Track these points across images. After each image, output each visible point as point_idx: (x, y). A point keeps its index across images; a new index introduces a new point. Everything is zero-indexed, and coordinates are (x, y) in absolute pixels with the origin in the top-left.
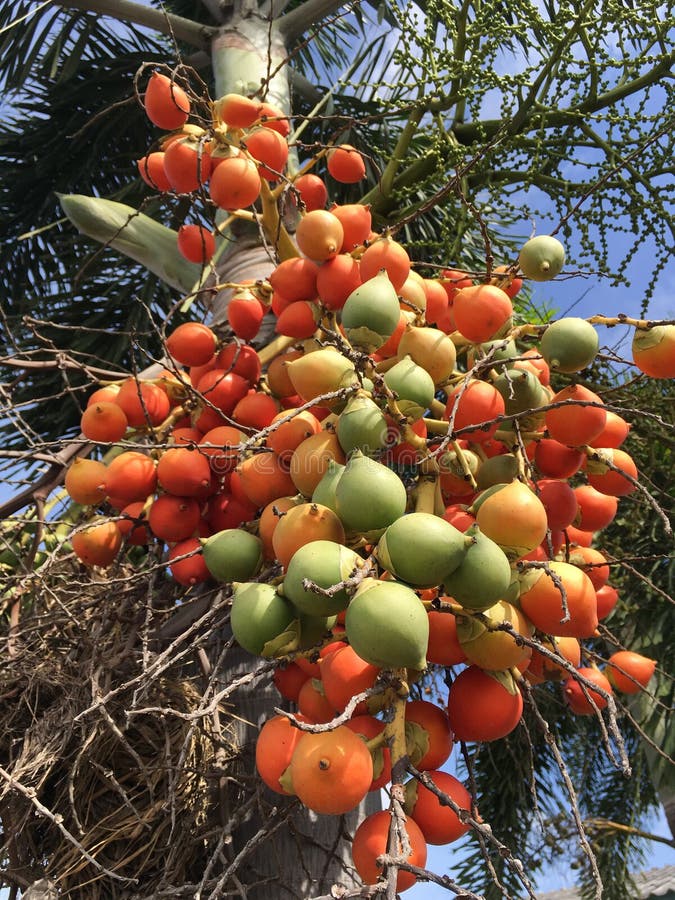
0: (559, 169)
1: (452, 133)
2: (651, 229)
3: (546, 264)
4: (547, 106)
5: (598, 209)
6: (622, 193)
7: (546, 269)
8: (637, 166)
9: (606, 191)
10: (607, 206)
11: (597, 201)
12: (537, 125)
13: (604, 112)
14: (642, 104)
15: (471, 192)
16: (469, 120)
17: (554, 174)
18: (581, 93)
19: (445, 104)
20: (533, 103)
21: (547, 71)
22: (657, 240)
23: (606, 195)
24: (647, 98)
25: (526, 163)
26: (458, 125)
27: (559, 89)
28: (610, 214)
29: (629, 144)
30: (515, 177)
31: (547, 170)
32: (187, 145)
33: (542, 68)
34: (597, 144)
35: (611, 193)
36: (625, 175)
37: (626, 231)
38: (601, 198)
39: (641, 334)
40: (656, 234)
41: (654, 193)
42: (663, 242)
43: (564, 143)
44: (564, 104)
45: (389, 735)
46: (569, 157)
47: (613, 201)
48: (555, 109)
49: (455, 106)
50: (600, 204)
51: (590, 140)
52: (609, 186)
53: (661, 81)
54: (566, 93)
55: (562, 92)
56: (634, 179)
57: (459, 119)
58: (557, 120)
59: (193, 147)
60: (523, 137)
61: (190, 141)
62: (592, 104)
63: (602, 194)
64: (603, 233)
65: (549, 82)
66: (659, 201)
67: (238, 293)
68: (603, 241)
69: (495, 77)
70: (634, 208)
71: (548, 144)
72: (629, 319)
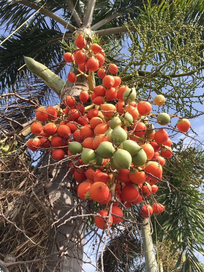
0: (162, 89)
1: (138, 72)
2: (180, 111)
3: (161, 101)
4: (163, 73)
5: (168, 102)
6: (175, 100)
7: (160, 102)
8: (180, 94)
9: (171, 98)
10: (171, 101)
11: (169, 100)
12: (159, 76)
13: (176, 79)
14: (186, 79)
15: (138, 88)
16: (142, 70)
17: (160, 90)
18: (172, 72)
19: (138, 64)
20: (159, 71)
21: (165, 64)
22: (181, 114)
23: (171, 99)
24: (188, 78)
25: (154, 85)
26: (140, 70)
27: (167, 69)
28: (171, 104)
29: (181, 88)
30: (150, 87)
31: (159, 88)
32: (82, 53)
33: (164, 63)
34: (172, 86)
35: (173, 99)
36: (177, 96)
37: (174, 110)
38: (170, 99)
39: (180, 119)
40: (181, 112)
41: (183, 102)
42: (182, 115)
43: (165, 83)
44: (167, 74)
45: (112, 190)
46: (165, 87)
47: (173, 101)
48: (164, 74)
49: (140, 65)
50: (169, 101)
51: (171, 85)
52: (173, 97)
53: (192, 75)
54: (168, 71)
55: (167, 70)
56: (179, 97)
57: (140, 69)
58: (164, 77)
59: (84, 53)
60: (155, 79)
61: (83, 52)
62: (173, 76)
63: (170, 98)
64: (168, 108)
65: (165, 67)
66: (183, 104)
67: (84, 91)
68: (168, 110)
69: (152, 62)
70: (178, 104)
71: (160, 82)
72: (178, 116)
